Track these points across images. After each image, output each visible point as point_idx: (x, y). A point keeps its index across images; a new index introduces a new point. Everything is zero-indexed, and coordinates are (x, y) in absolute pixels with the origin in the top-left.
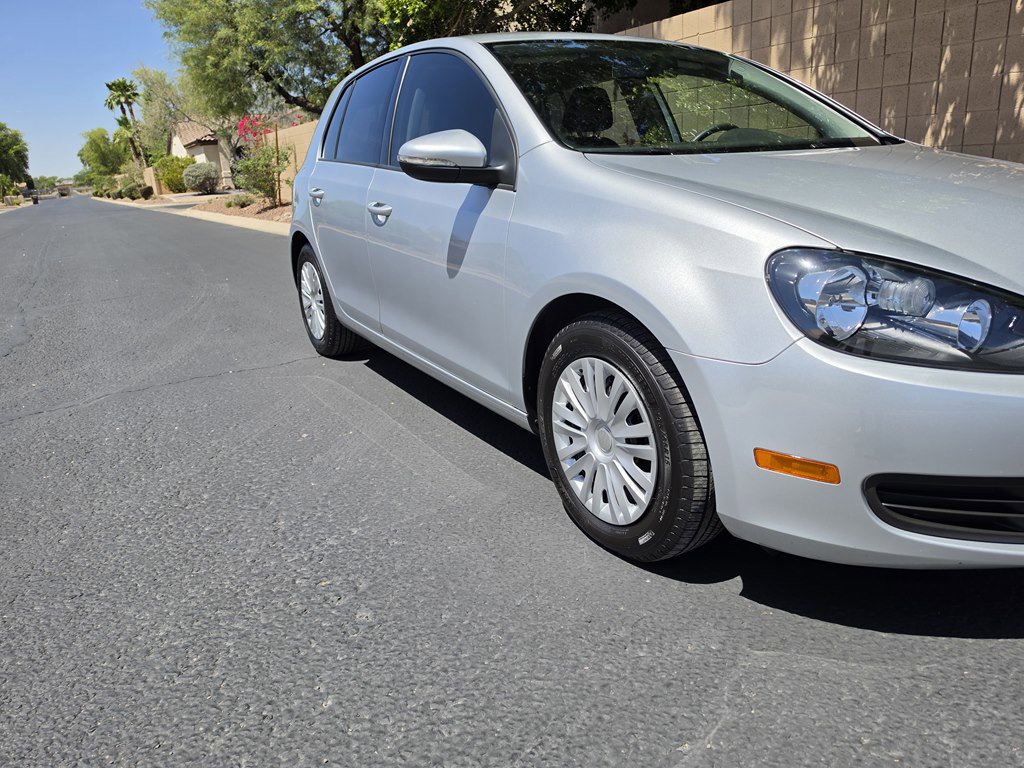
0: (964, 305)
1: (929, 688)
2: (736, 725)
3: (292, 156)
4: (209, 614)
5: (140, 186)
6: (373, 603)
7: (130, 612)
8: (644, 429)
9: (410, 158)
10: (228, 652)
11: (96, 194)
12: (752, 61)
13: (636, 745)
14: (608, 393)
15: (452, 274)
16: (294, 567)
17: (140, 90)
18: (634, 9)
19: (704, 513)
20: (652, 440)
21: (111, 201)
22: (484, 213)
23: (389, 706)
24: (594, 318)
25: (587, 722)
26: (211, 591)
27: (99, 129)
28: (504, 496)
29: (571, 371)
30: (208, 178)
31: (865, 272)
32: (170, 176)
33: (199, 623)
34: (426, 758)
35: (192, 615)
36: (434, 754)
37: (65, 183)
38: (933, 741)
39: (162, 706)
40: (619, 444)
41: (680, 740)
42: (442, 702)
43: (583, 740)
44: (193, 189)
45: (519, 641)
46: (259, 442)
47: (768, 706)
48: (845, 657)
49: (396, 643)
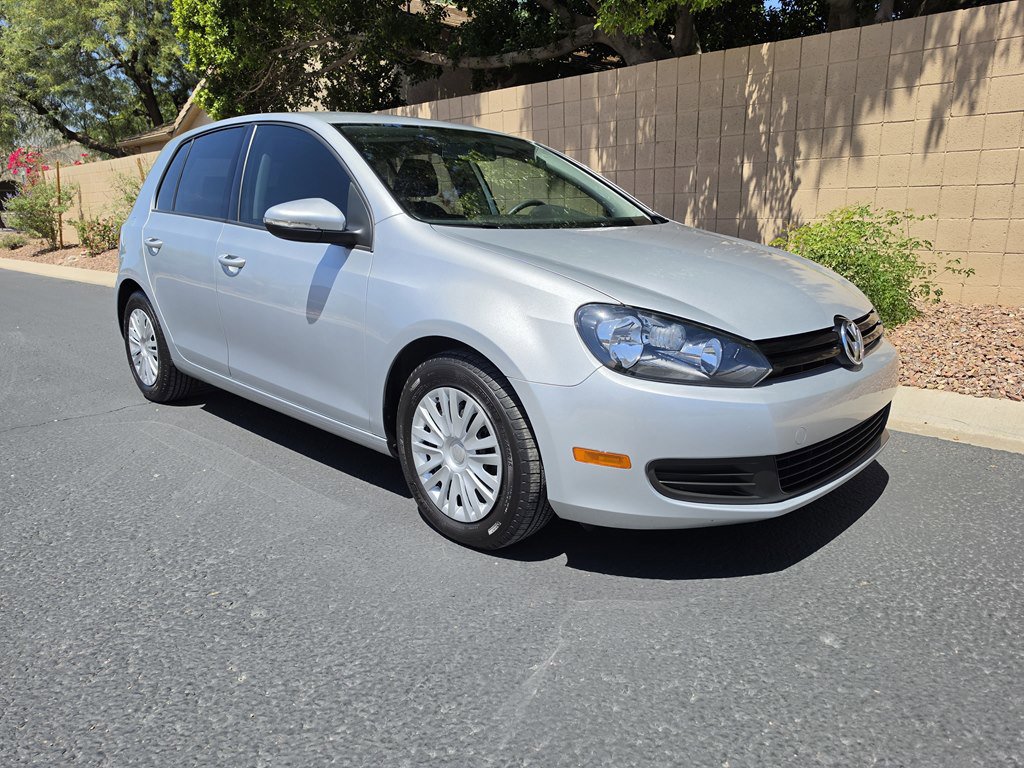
0: (704, 342)
1: (698, 611)
2: (570, 649)
3: (77, 196)
4: (108, 627)
6: (264, 603)
7: (24, 634)
8: (492, 441)
9: (276, 221)
10: (137, 653)
12: (550, 148)
13: (499, 671)
14: (461, 416)
15: (311, 321)
16: (180, 584)
18: (441, 77)
19: (538, 502)
20: (498, 449)
22: (343, 268)
23: (297, 673)
24: (448, 356)
25: (461, 661)
26: (104, 609)
28: (366, 513)
29: (428, 399)
31: (640, 320)
33: (100, 635)
34: (337, 702)
35: (92, 629)
36: (343, 698)
38: (700, 642)
39: (85, 700)
40: (471, 456)
41: (531, 663)
42: (342, 665)
43: (460, 673)
45: (399, 616)
46: (109, 484)
47: (590, 634)
48: (641, 598)
49: (293, 629)
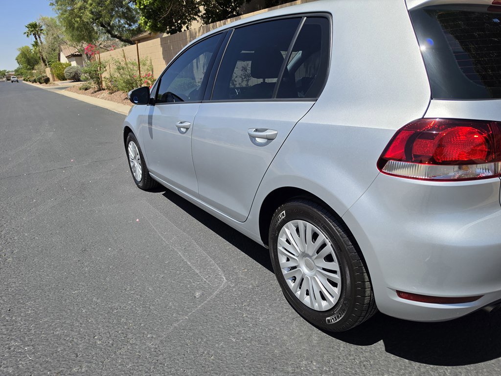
5: (44, 77)
11: (24, 80)
17: (44, 27)
21: (30, 84)
27: (26, 47)
30: (76, 73)
32: (58, 72)
37: (10, 73)
44: (69, 79)
